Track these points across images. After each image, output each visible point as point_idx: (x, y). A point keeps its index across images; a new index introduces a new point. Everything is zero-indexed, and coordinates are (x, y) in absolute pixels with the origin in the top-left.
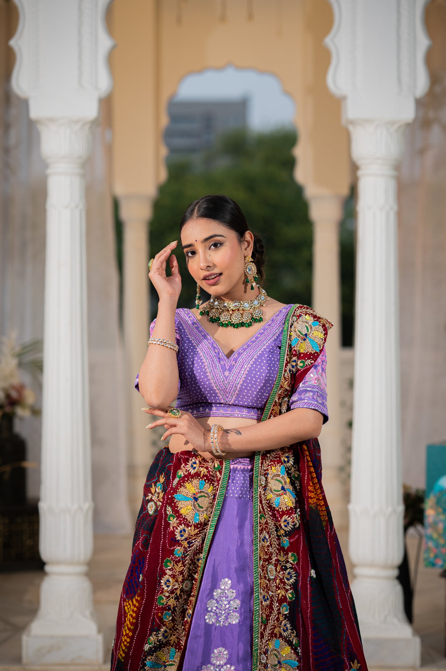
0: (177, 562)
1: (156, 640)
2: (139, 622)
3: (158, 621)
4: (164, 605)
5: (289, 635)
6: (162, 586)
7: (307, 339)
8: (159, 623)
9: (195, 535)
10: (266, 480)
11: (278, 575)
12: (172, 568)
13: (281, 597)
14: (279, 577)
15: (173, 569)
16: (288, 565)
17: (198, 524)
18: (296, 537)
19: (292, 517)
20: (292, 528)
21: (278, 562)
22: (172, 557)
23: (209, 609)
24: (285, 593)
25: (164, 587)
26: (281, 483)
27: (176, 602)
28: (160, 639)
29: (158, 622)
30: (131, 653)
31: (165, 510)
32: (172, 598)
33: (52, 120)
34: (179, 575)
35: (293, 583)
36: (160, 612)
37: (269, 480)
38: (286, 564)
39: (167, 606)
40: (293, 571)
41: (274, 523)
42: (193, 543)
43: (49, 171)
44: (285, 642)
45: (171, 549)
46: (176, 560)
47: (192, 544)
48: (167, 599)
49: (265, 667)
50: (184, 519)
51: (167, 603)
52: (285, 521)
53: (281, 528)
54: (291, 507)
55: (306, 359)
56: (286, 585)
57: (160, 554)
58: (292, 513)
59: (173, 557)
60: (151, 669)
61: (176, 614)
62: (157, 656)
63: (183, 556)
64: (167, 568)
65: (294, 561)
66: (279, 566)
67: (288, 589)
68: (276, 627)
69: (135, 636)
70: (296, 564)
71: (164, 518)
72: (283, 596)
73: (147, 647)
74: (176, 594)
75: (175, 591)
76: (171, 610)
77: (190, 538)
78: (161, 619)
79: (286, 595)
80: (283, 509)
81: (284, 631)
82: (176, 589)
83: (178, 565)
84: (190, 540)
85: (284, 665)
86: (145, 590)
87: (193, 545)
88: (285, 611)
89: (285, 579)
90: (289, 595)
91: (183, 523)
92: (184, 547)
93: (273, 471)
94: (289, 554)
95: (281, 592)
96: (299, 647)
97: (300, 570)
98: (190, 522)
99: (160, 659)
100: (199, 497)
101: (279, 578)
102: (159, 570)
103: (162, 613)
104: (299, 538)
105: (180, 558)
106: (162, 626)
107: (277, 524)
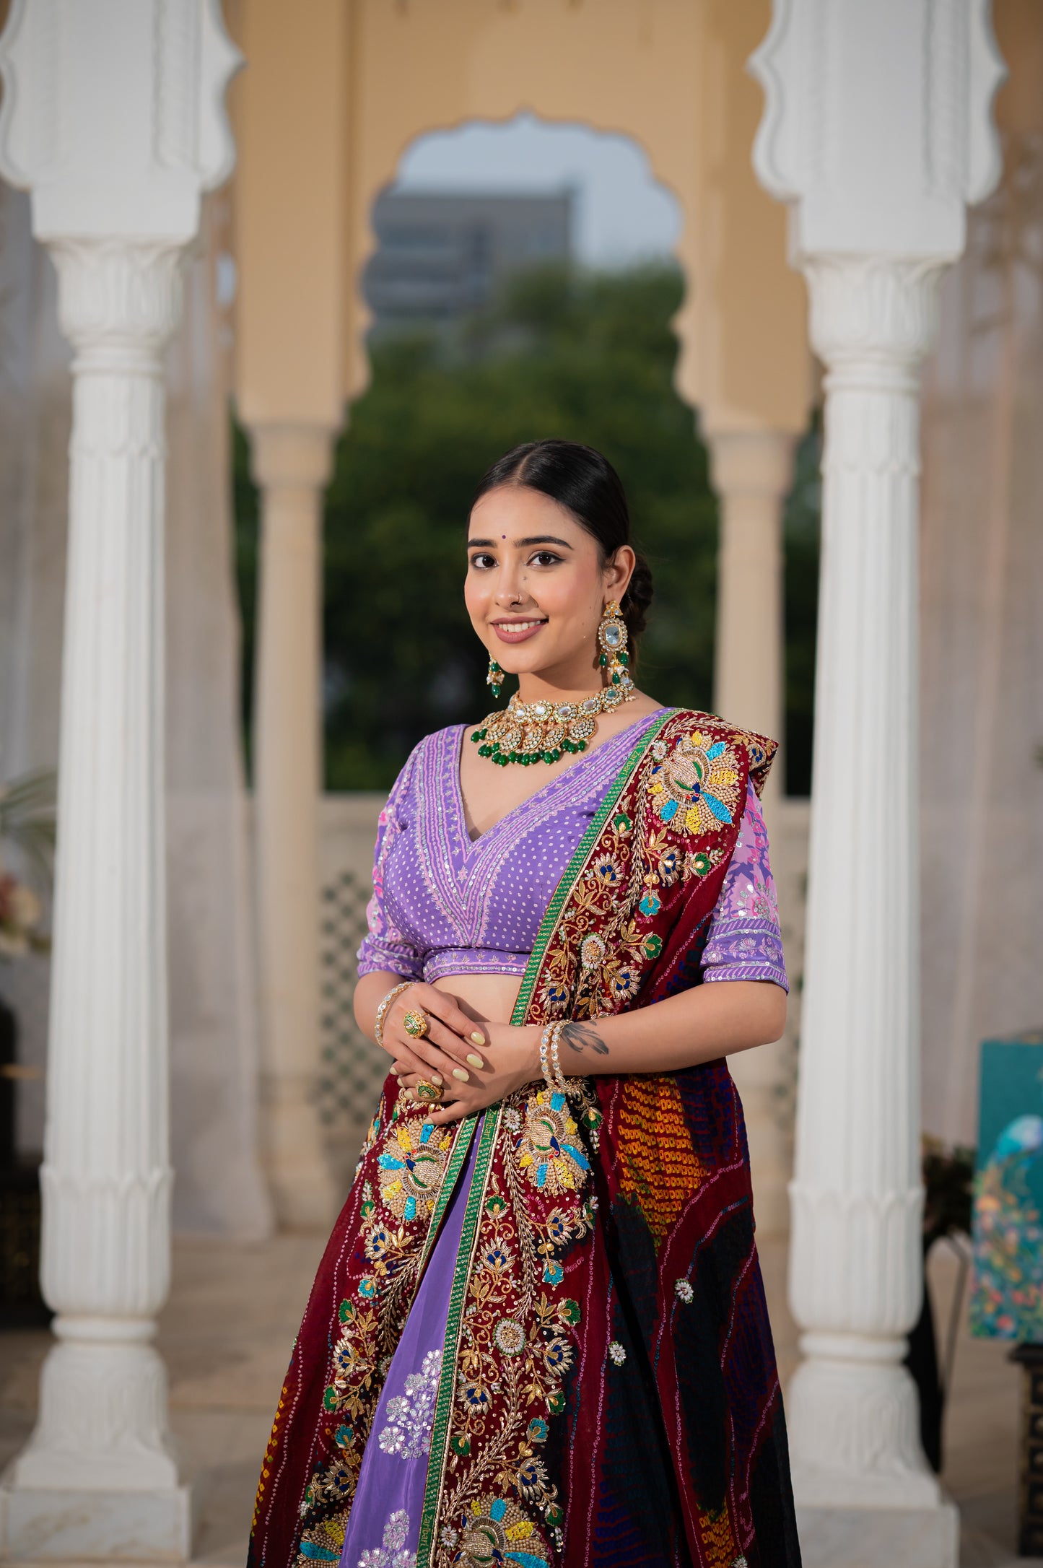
0: (364, 1310)
1: (319, 1492)
2: (285, 1446)
3: (323, 1446)
4: (337, 1408)
5: (536, 1495)
6: (334, 1364)
7: (700, 797)
8: (326, 1451)
9: (404, 1248)
10: (523, 1122)
11: (530, 1349)
12: (353, 1323)
13: (533, 1402)
14: (533, 1354)
15: (356, 1327)
16: (557, 1328)
17: (412, 1224)
18: (579, 1262)
19: (571, 1213)
20: (568, 1240)
21: (534, 1319)
22: (353, 1298)
23: (391, 1419)
24: (542, 1393)
25: (338, 1366)
26: (551, 1129)
27: (364, 1404)
28: (329, 1491)
29: (324, 1449)
30: (267, 1518)
31: (361, 1192)
32: (355, 1394)
33: (86, 242)
34: (369, 1340)
35: (563, 1371)
36: (329, 1427)
37: (528, 1119)
38: (551, 1324)
39: (344, 1413)
40: (567, 1344)
41: (532, 1225)
42: (398, 1266)
43: (77, 366)
44: (521, 1508)
45: (354, 1278)
46: (360, 1305)
47: (397, 1270)
48: (343, 1395)
49: (451, 1557)
50: (385, 1210)
51: (343, 1405)
52: (556, 1221)
53: (547, 1237)
54: (570, 1190)
55: (708, 848)
56: (547, 1374)
57: (335, 1288)
58: (571, 1203)
59: (356, 1298)
60: (309, 1561)
61: (364, 1432)
62: (322, 1531)
63: (377, 1296)
64: (345, 1324)
65: (570, 1319)
66: (534, 1327)
67: (551, 1386)
68: (501, 1469)
69: (277, 1480)
70: (575, 1328)
71: (355, 1208)
72: (537, 1398)
73: (304, 1507)
74: (364, 1386)
75: (360, 1378)
76: (352, 1423)
77: (393, 1255)
78: (331, 1443)
79: (544, 1398)
80: (553, 1192)
81: (525, 1482)
82: (363, 1373)
83: (365, 1317)
84: (391, 1260)
85: (507, 1564)
86: (299, 1371)
87: (399, 1273)
88: (538, 1433)
89: (546, 1360)
90: (550, 1401)
91: (382, 1219)
92: (379, 1276)
93: (539, 1100)
94: (561, 1301)
95: (535, 1391)
96: (562, 1527)
97: (583, 1343)
98: (396, 1219)
99: (333, 1540)
100: (417, 1160)
101: (532, 1356)
102: (331, 1327)
103: (333, 1429)
104: (585, 1264)
105: (369, 1301)
106: (334, 1458)
107: (539, 1226)
